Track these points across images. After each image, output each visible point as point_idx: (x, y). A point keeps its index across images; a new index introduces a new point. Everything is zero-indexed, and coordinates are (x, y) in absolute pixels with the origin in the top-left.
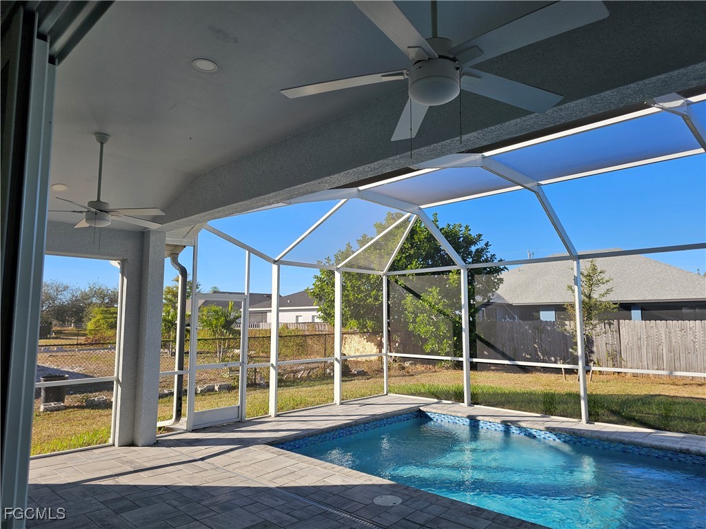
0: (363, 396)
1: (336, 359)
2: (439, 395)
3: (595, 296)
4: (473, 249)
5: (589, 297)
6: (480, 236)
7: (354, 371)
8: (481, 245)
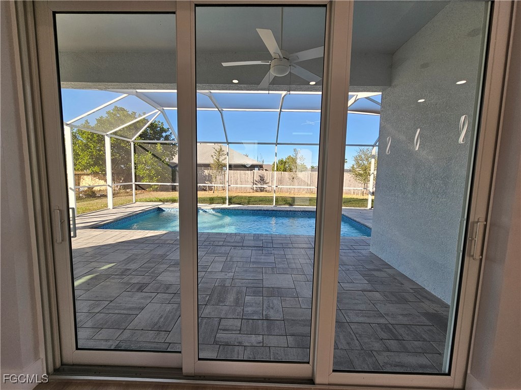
0: (122, 204)
1: (109, 186)
2: (164, 201)
3: (220, 160)
4: (164, 134)
5: (218, 160)
6: (168, 129)
7: (98, 195)
8: (168, 133)
